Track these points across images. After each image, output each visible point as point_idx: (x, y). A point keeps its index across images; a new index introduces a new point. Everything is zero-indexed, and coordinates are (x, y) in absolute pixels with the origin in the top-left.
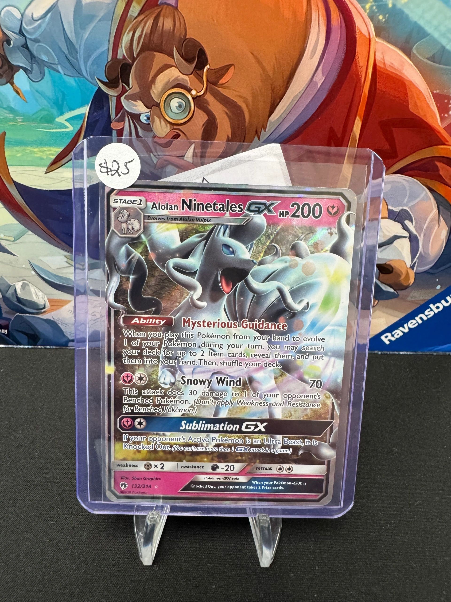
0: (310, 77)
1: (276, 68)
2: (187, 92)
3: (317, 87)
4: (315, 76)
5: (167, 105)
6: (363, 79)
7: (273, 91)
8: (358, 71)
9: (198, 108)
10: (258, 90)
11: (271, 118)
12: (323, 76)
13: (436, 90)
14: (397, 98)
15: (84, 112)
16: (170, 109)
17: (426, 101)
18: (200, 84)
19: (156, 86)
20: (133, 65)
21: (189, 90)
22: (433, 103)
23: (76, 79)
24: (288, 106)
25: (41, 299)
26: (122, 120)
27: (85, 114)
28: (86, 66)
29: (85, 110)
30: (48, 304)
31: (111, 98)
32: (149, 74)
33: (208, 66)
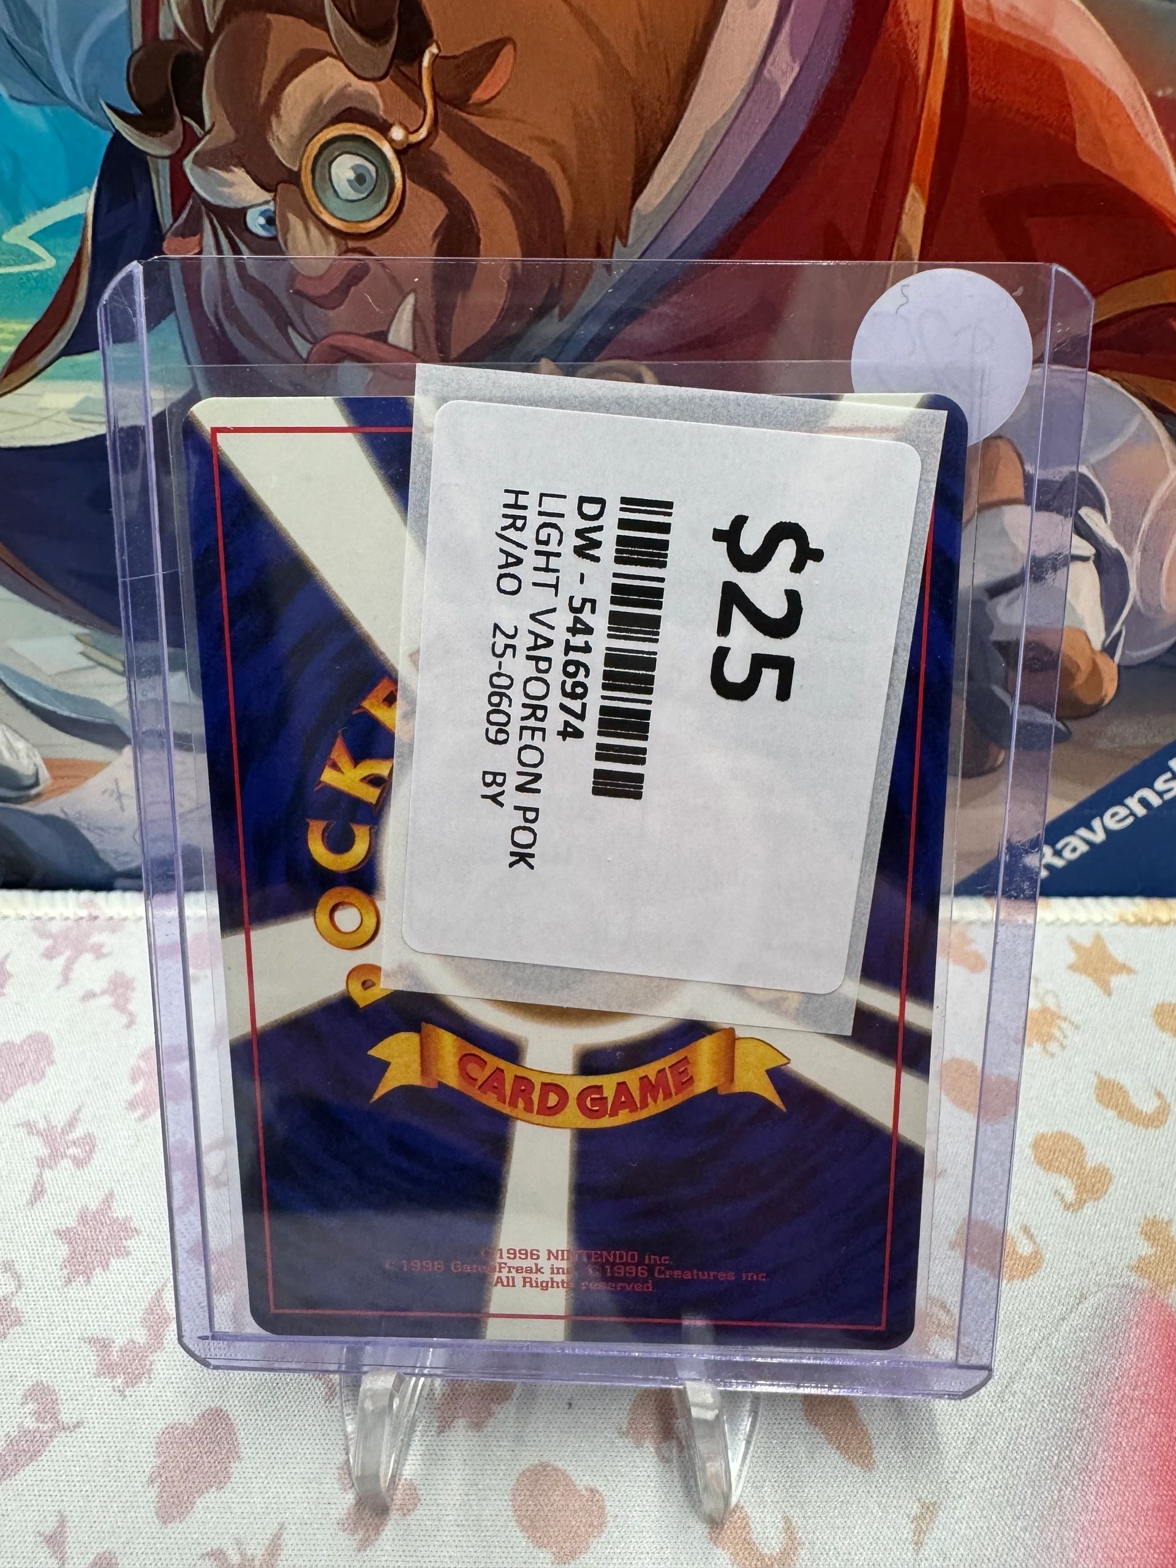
0: (753, 67)
1: (643, 45)
2: (377, 134)
3: (778, 94)
4: (770, 60)
5: (322, 178)
6: (922, 65)
7: (640, 118)
8: (905, 38)
9: (414, 182)
10: (595, 117)
11: (640, 204)
12: (794, 60)
13: (1163, 87)
14: (1036, 118)
15: (81, 211)
16: (331, 191)
17: (1132, 124)
18: (416, 107)
19: (284, 119)
20: (207, 57)
21: (384, 129)
22: (1154, 132)
23: (48, 109)
24: (690, 163)
25: (25, 761)
26: (192, 229)
27: (83, 217)
28: (69, 70)
29: (84, 203)
30: (44, 774)
31: (156, 165)
32: (260, 84)
33: (434, 49)
